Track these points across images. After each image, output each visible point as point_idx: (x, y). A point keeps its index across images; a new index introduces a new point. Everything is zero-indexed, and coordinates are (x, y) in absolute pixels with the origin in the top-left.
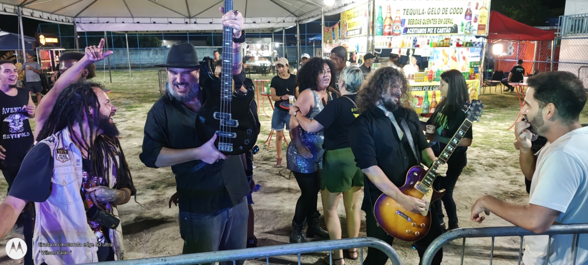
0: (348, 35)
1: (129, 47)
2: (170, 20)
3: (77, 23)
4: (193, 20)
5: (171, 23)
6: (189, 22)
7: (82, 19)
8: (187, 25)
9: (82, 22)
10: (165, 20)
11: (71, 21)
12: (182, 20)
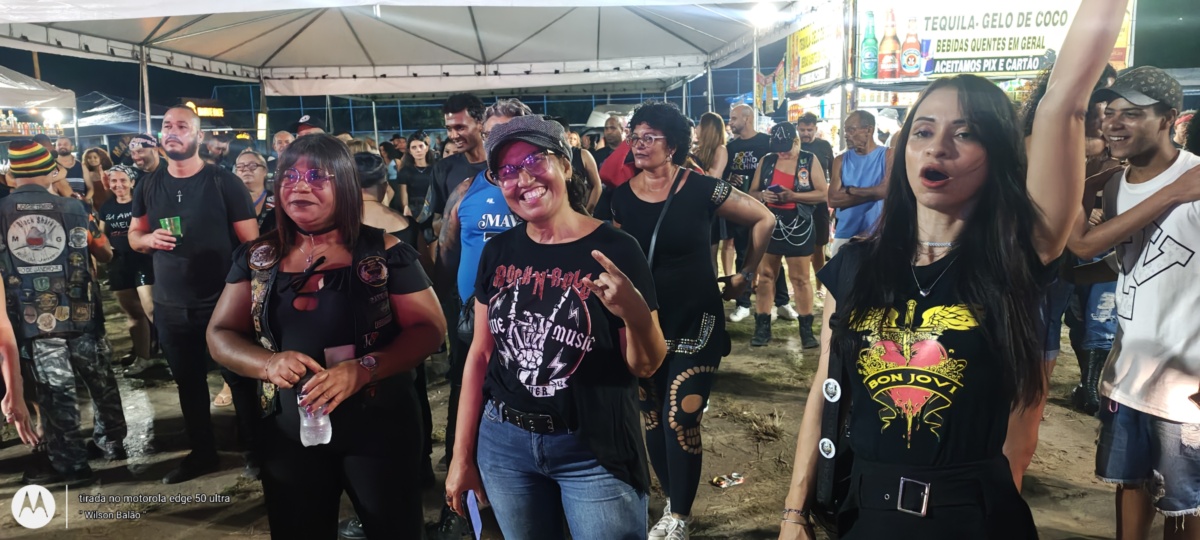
0: (802, 83)
1: (379, 129)
2: (446, 69)
3: (266, 78)
4: (492, 68)
5: (447, 75)
6: (483, 72)
7: (275, 70)
8: (480, 78)
9: (275, 76)
10: (437, 70)
11: (252, 75)
12: (470, 69)
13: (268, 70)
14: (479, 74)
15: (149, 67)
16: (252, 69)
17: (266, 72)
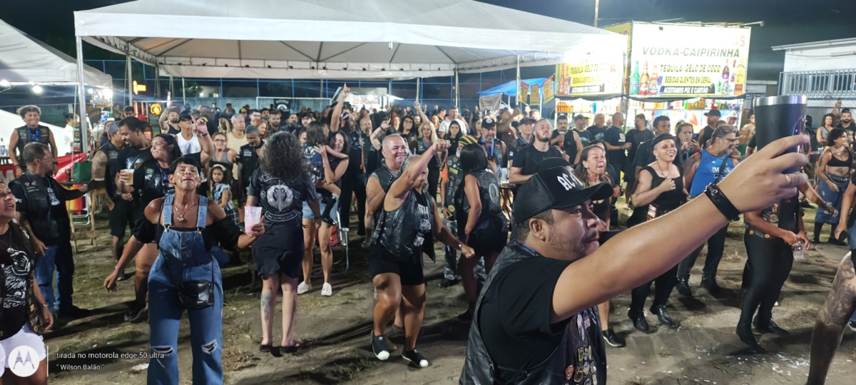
0: (573, 91)
2: (291, 64)
3: (160, 63)
5: (292, 67)
6: (315, 67)
7: (167, 59)
8: (314, 71)
9: (167, 63)
10: (284, 64)
12: (307, 65)
13: (163, 58)
15: (133, 60)
16: (155, 57)
17: (160, 59)
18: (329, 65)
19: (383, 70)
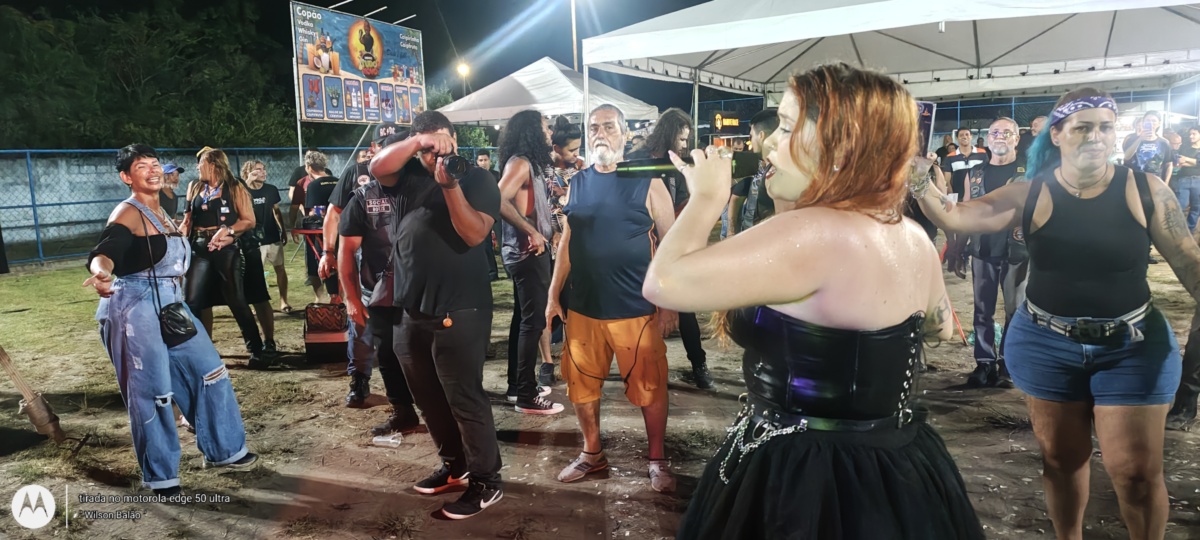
2: (937, 75)
3: (770, 92)
4: (984, 72)
5: (938, 80)
6: (975, 76)
7: (777, 85)
8: (972, 81)
9: (777, 90)
10: (928, 76)
11: (760, 90)
12: (963, 74)
13: (772, 85)
14: (971, 78)
15: (700, 86)
16: (759, 85)
17: (770, 87)
18: (996, 71)
19: (1093, 69)
